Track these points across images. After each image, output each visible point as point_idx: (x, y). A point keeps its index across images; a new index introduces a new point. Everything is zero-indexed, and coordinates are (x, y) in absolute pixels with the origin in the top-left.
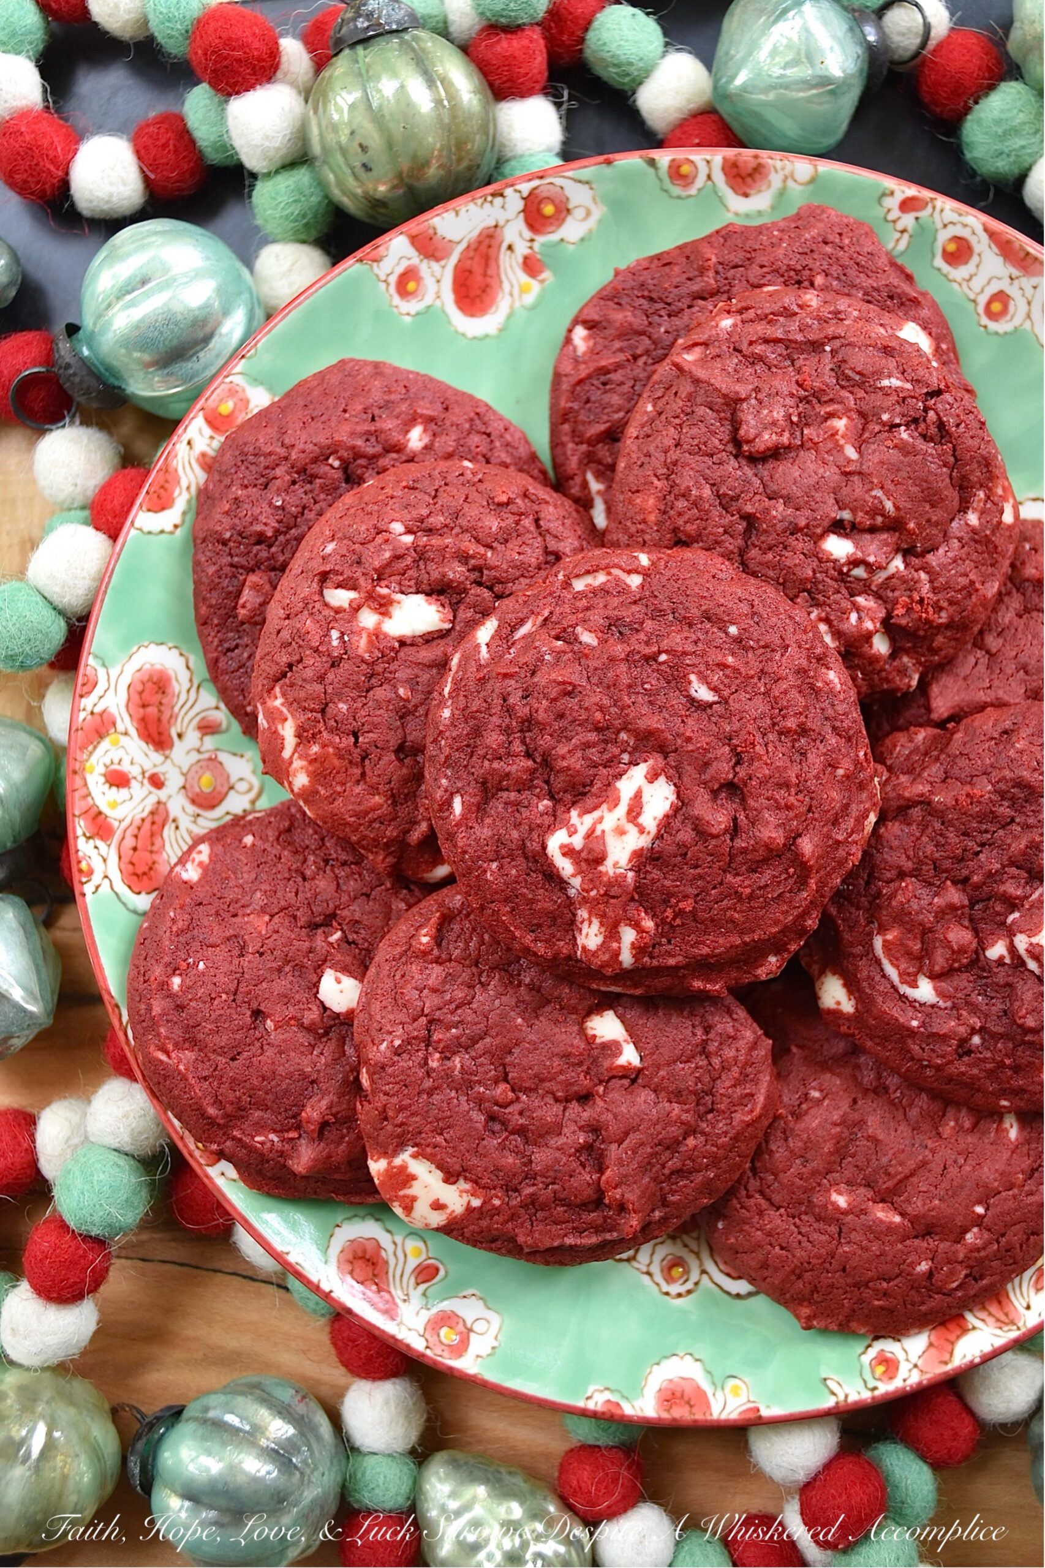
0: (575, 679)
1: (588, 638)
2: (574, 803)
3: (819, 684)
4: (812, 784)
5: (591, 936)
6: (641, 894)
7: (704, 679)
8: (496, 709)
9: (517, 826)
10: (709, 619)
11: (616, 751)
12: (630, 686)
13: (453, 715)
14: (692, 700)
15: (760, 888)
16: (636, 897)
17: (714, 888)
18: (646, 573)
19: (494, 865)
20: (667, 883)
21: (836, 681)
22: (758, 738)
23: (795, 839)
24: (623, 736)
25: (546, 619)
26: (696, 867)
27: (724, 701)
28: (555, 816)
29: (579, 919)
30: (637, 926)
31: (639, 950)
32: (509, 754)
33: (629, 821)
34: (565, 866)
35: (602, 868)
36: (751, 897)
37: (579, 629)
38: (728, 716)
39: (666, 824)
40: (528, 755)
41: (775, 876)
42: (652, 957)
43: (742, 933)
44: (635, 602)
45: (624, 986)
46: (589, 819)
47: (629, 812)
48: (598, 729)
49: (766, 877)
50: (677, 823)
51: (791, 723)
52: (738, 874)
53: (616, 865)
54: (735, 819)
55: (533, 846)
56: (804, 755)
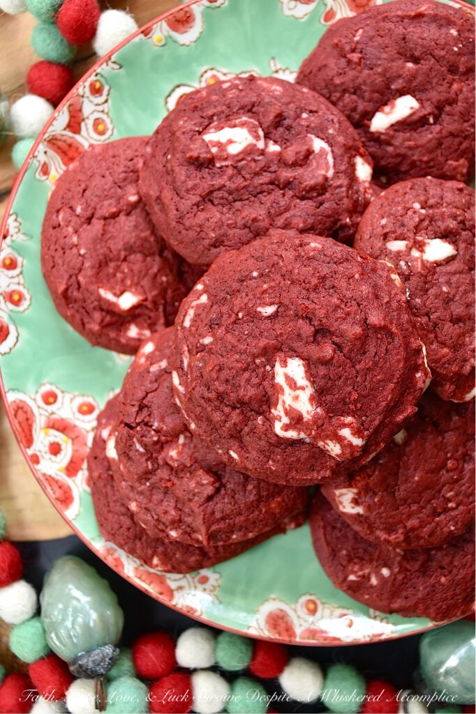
0: (216, 362)
1: (207, 340)
2: (269, 408)
3: (311, 254)
4: (349, 294)
5: (334, 449)
6: (333, 411)
7: (265, 304)
8: (205, 405)
9: (260, 439)
10: (242, 281)
11: (262, 369)
12: (239, 340)
13: (195, 424)
14: (269, 317)
15: (374, 357)
16: (331, 415)
17: (357, 377)
18: (205, 291)
19: (271, 462)
20: (337, 396)
21: (317, 245)
22: (307, 303)
23: (365, 323)
24: (258, 361)
25: (189, 351)
26: (340, 378)
27: (280, 304)
28: (268, 420)
29: (322, 447)
30: (345, 425)
31: (357, 433)
32: (227, 416)
33: (294, 391)
34: (292, 434)
35: (305, 420)
36: (376, 364)
37: (201, 341)
38: (287, 308)
39: (310, 375)
40: (234, 408)
41: (375, 346)
42: (368, 430)
43: (390, 380)
44: (212, 306)
45: (374, 451)
46: (280, 407)
47: (291, 387)
48: (245, 370)
49: (372, 349)
50: (314, 371)
51: (314, 281)
52: (360, 362)
53: (308, 413)
54: (334, 343)
55: (273, 440)
56: (333, 287)
